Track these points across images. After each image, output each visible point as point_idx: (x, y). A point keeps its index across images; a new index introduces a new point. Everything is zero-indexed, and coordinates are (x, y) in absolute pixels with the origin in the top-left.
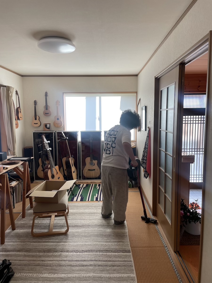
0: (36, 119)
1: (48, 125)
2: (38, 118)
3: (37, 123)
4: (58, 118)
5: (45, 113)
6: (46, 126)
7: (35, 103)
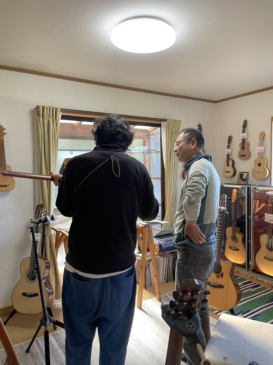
0: (228, 165)
1: (245, 175)
2: (231, 163)
3: (229, 172)
4: (260, 162)
5: (241, 156)
6: (241, 175)
7: (230, 139)
